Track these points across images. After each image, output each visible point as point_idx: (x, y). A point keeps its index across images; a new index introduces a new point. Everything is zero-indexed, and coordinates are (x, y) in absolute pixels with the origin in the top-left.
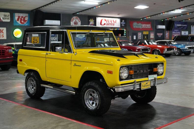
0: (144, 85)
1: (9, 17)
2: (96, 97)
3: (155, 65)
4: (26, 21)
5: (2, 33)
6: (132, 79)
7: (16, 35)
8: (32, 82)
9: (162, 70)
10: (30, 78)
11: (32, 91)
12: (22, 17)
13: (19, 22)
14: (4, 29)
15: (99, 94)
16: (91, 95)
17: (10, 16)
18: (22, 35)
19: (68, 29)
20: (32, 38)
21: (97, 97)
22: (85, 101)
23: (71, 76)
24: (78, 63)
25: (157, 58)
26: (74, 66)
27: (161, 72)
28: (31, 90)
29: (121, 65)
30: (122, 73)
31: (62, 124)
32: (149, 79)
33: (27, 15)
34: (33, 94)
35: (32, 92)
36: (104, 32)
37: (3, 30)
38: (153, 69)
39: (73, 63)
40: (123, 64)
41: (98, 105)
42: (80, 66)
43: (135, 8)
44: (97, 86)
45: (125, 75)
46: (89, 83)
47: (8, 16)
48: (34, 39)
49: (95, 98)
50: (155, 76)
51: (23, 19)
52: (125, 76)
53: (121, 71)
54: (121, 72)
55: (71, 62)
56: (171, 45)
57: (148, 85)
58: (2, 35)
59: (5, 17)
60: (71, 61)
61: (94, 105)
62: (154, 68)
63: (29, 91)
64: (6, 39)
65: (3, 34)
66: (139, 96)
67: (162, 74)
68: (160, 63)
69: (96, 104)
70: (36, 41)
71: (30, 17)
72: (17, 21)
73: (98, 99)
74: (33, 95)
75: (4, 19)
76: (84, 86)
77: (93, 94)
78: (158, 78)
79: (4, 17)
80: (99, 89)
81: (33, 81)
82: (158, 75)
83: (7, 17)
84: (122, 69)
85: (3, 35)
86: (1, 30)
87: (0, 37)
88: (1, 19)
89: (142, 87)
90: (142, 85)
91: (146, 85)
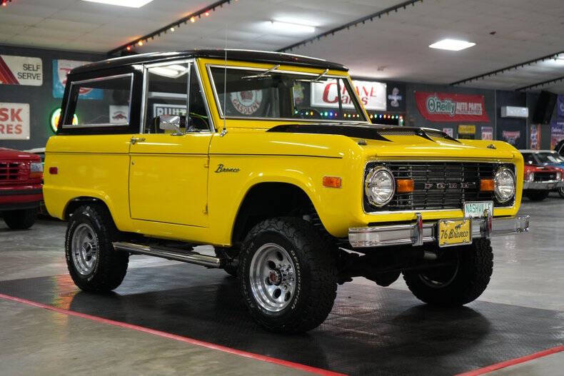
0: (448, 233)
1: (40, 71)
2: (288, 270)
3: (487, 169)
5: (16, 119)
6: (409, 209)
8: (87, 240)
9: (510, 187)
10: (81, 226)
11: (87, 267)
14: (24, 110)
15: (295, 258)
16: (272, 265)
17: (41, 67)
19: (201, 57)
21: (292, 270)
22: (252, 285)
23: (207, 207)
24: (228, 163)
25: (494, 148)
26: (216, 172)
27: (507, 193)
28: (82, 266)
29: (369, 157)
30: (375, 185)
31: (168, 354)
32: (467, 215)
34: (89, 276)
35: (86, 270)
36: (321, 74)
37: (19, 110)
38: (479, 184)
39: (215, 162)
40: (376, 156)
41: (294, 298)
42: (238, 170)
43: (431, 46)
44: (290, 233)
45: (382, 192)
46: (265, 226)
47: (35, 68)
49: (285, 275)
50: (488, 206)
52: (383, 197)
53: (369, 180)
54: (369, 184)
55: (208, 161)
56: (546, 164)
57: (462, 234)
58: (16, 128)
59: (27, 71)
60: (209, 157)
61: (281, 299)
62: (483, 178)
63: (78, 268)
64: (28, 138)
65: (20, 123)
66: (434, 282)
67: (510, 202)
68: (502, 165)
69: (288, 295)
73: (294, 276)
74: (89, 280)
75: (22, 77)
76: (249, 237)
77: (277, 262)
78: (495, 215)
79: (22, 71)
80: (299, 244)
81: (90, 237)
82: (497, 204)
83: (34, 73)
84: (374, 171)
85: (19, 127)
86: (13, 110)
87: (11, 133)
88: (16, 76)
89: (441, 238)
90: (442, 231)
91: (455, 233)
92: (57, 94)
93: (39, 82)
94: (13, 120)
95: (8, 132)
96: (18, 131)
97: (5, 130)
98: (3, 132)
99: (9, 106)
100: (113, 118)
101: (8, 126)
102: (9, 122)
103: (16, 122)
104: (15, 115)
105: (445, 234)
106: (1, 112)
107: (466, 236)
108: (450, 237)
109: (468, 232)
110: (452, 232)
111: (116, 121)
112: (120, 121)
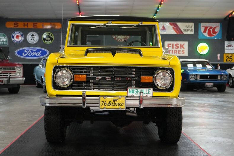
1: (193, 28)
4: (217, 32)
5: (182, 48)
12: (211, 28)
13: (206, 34)
14: (186, 44)
17: (194, 26)
18: (209, 51)
20: (225, 55)
33: (218, 25)
37: (184, 44)
47: (191, 27)
48: (227, 57)
51: (211, 30)
57: (118, 104)
58: (182, 51)
59: (188, 29)
64: (187, 55)
65: (183, 49)
67: (169, 89)
70: (231, 60)
71: (222, 27)
72: (204, 34)
75: (185, 31)
79: (185, 28)
82: (156, 90)
83: (190, 29)
85: (183, 51)
86: (181, 44)
87: (180, 53)
88: (182, 30)
89: (102, 105)
90: (102, 102)
91: (112, 103)
92: (200, 37)
93: (192, 33)
94: (181, 48)
95: (179, 53)
96: (183, 53)
97: (177, 52)
98: (176, 53)
99: (179, 43)
100: (226, 46)
101: (179, 51)
102: (179, 49)
103: (182, 49)
104: (182, 46)
105: (105, 103)
106: (176, 45)
107: (122, 105)
108: (109, 105)
109: (123, 104)
110: (110, 102)
111: (228, 48)
112: (230, 48)
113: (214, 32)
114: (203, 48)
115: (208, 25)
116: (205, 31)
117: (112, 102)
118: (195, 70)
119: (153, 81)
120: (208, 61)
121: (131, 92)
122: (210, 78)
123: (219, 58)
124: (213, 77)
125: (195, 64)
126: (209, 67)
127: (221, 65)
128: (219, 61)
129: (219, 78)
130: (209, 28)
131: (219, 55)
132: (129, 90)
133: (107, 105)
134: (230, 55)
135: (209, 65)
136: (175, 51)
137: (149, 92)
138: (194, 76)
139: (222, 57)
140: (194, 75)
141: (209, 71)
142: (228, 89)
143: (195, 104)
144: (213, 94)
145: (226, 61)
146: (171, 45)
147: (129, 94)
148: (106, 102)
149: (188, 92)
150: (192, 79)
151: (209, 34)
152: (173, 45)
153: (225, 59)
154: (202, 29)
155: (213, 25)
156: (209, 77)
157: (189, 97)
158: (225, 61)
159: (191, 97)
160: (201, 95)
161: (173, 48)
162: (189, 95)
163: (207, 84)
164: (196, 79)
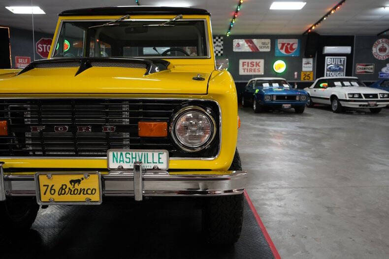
0: (57, 188)
1: (269, 45)
4: (294, 49)
7: (277, 68)
12: (288, 44)
13: (283, 52)
14: (262, 62)
18: (286, 69)
20: (302, 73)
33: (296, 41)
36: (171, 19)
37: (259, 62)
48: (304, 75)
51: (289, 46)
64: (263, 74)
70: (308, 78)
71: (300, 43)
72: (281, 51)
75: (261, 48)
85: (259, 69)
86: (256, 62)
89: (45, 194)
90: (44, 186)
91: (69, 188)
92: (277, 54)
93: (269, 50)
94: (256, 66)
95: (254, 71)
96: (258, 71)
97: (253, 71)
99: (255, 61)
100: (304, 64)
101: (254, 69)
102: (255, 67)
103: (258, 67)
104: (257, 64)
105: (51, 189)
106: (251, 64)
107: (92, 194)
108: (61, 194)
109: (95, 190)
110: (64, 187)
111: (306, 66)
112: (308, 65)
113: (292, 49)
114: (280, 66)
115: (285, 41)
116: (282, 48)
117: (69, 185)
118: (271, 90)
119: (169, 133)
120: (285, 79)
121: (117, 161)
122: (287, 99)
123: (296, 77)
124: (291, 98)
125: (271, 83)
126: (286, 86)
127: (298, 84)
128: (296, 80)
129: (297, 99)
130: (286, 45)
131: (296, 73)
132: (111, 154)
133: (57, 193)
134: (308, 73)
135: (286, 84)
136: (250, 69)
137: (159, 158)
138: (270, 97)
139: (299, 75)
140: (270, 95)
141: (286, 90)
142: (306, 111)
143: (271, 132)
144: (290, 116)
145: (304, 79)
146: (246, 64)
147: (113, 165)
148: (53, 186)
149: (262, 115)
150: (267, 100)
151: (287, 51)
152: (248, 63)
153: (302, 77)
154: (279, 46)
155: (291, 41)
156: (286, 97)
157: (264, 121)
158: (302, 79)
159: (267, 121)
160: (277, 117)
161: (248, 66)
162: (264, 118)
163: (284, 105)
164: (272, 100)
